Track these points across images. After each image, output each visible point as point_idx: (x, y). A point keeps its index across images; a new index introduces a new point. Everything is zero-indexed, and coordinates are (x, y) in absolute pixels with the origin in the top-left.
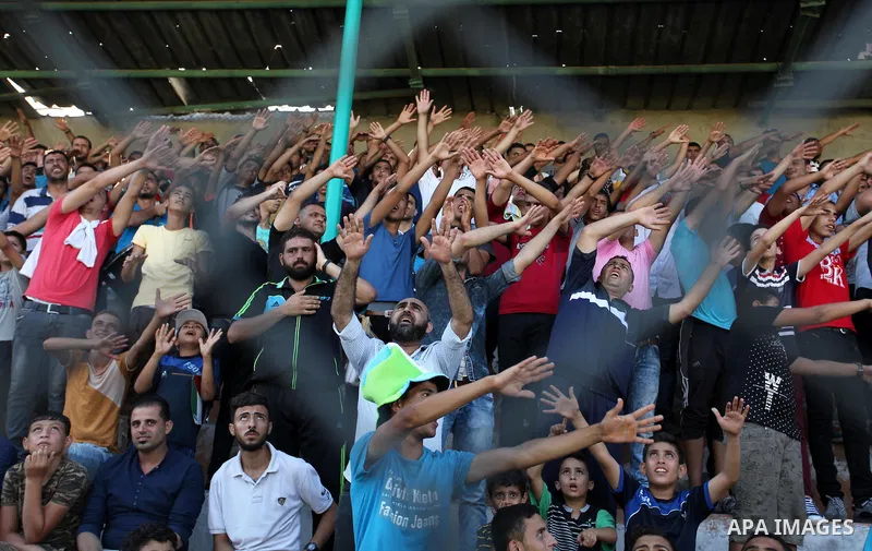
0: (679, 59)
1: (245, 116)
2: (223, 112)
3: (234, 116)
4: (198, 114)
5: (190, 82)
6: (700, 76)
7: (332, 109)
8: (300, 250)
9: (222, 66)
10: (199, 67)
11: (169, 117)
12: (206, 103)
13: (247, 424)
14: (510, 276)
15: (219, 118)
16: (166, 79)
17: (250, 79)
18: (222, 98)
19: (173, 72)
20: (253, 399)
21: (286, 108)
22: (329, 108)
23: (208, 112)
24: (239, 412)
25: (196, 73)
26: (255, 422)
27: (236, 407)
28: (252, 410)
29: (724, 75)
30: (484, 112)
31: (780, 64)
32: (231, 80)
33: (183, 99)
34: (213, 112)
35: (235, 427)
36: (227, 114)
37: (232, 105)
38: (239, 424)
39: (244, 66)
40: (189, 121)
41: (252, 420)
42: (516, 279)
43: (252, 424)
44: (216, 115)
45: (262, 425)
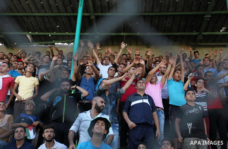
0: (171, 31)
1: (48, 46)
2: (42, 44)
3: (45, 46)
4: (35, 45)
5: (32, 36)
6: (177, 36)
7: (73, 44)
8: (65, 85)
9: (42, 32)
10: (35, 32)
11: (26, 46)
12: (37, 42)
13: (48, 134)
14: (122, 92)
15: (41, 46)
16: (26, 35)
17: (50, 35)
18: (42, 41)
19: (28, 33)
20: (50, 127)
21: (60, 44)
22: (72, 44)
23: (38, 44)
24: (46, 130)
25: (34, 34)
26: (50, 133)
27: (45, 129)
28: (49, 130)
29: (183, 36)
30: (116, 46)
31: (199, 33)
32: (44, 36)
33: (30, 41)
34: (39, 44)
35: (44, 135)
36: (43, 45)
37: (45, 43)
38: (45, 134)
39: (48, 32)
40: (32, 47)
41: (49, 133)
42: (124, 93)
43: (49, 134)
44: (40, 45)
45: (52, 134)
